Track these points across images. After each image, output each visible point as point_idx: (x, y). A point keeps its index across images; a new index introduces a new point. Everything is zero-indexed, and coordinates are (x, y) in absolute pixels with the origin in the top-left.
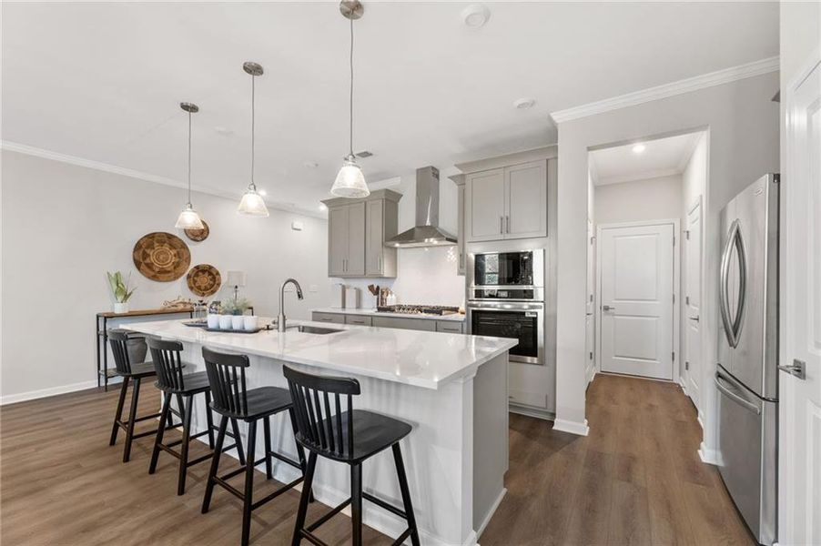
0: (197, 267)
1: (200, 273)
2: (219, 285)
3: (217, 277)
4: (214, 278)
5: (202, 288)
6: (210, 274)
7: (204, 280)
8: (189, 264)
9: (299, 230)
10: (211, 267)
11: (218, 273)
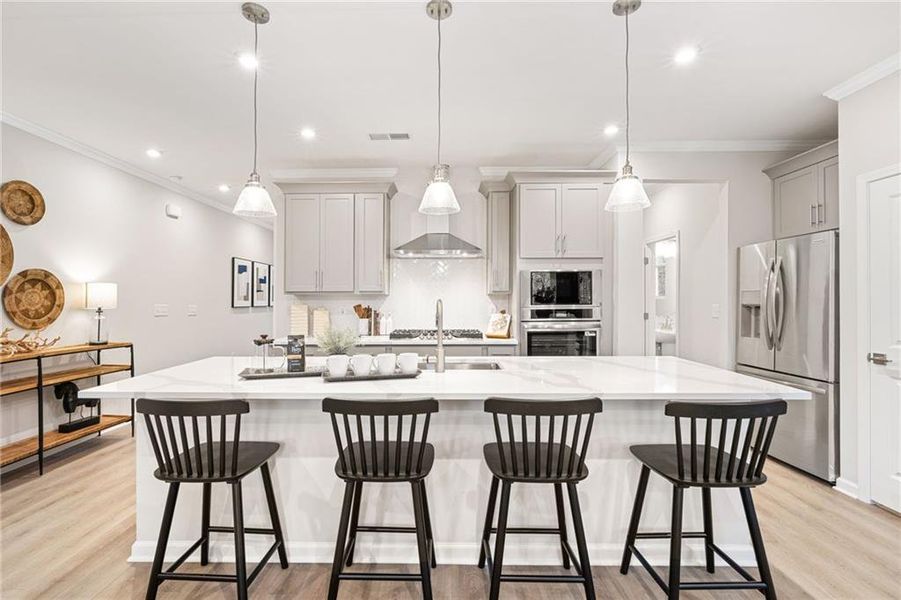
0: (24, 274)
1: (27, 286)
2: (61, 307)
3: (58, 292)
4: (53, 294)
5: (31, 314)
6: (46, 286)
7: (36, 298)
8: (11, 268)
9: (176, 218)
10: (47, 275)
11: (59, 286)
